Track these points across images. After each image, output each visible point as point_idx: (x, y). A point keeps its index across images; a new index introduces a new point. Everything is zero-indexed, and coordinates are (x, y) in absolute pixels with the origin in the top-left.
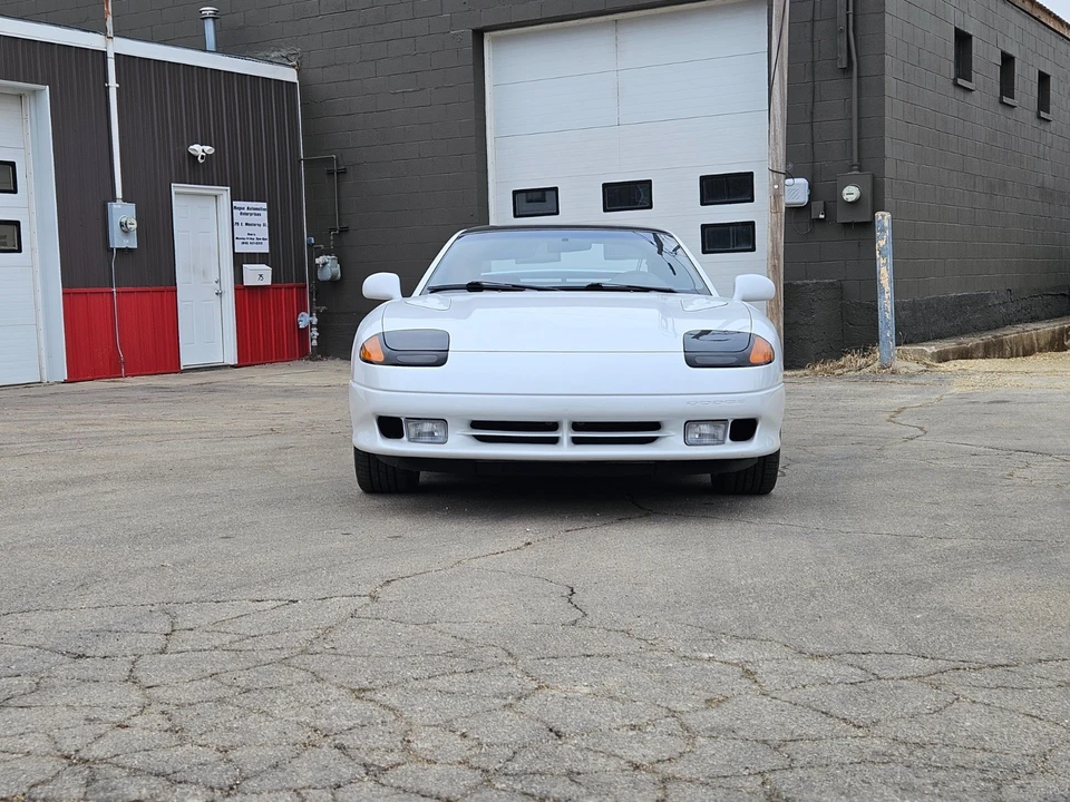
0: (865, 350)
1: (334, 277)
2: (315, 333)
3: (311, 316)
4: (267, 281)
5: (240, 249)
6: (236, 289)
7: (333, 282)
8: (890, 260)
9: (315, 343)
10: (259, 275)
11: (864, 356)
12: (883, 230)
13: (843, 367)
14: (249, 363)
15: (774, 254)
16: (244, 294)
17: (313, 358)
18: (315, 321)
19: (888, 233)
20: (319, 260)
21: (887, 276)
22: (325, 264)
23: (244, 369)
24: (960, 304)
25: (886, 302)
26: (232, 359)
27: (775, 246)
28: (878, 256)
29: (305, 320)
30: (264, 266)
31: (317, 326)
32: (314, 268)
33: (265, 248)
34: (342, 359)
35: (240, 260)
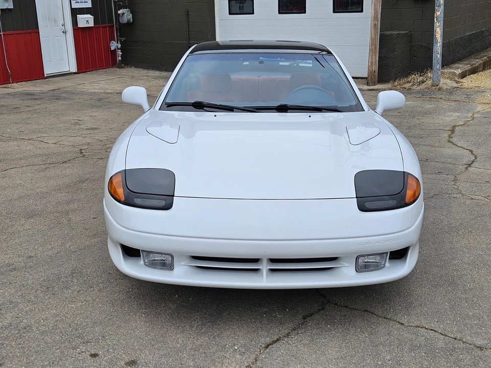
0: (422, 72)
1: (129, 21)
2: (119, 53)
3: (117, 43)
4: (91, 24)
5: (75, 6)
6: (73, 29)
7: (128, 24)
8: (442, 23)
9: (120, 58)
10: (86, 21)
11: (421, 76)
12: (439, 6)
13: (410, 82)
14: (84, 70)
15: (375, 18)
16: (79, 32)
17: (120, 67)
18: (119, 46)
19: (442, 7)
20: (120, 12)
21: (439, 33)
22: (123, 14)
23: (81, 74)
24: (471, 38)
25: (438, 48)
26: (74, 69)
27: (376, 12)
28: (435, 21)
29: (114, 45)
30: (89, 16)
31: (121, 49)
32: (118, 16)
33: (89, 5)
34: (135, 67)
35: (75, 12)
